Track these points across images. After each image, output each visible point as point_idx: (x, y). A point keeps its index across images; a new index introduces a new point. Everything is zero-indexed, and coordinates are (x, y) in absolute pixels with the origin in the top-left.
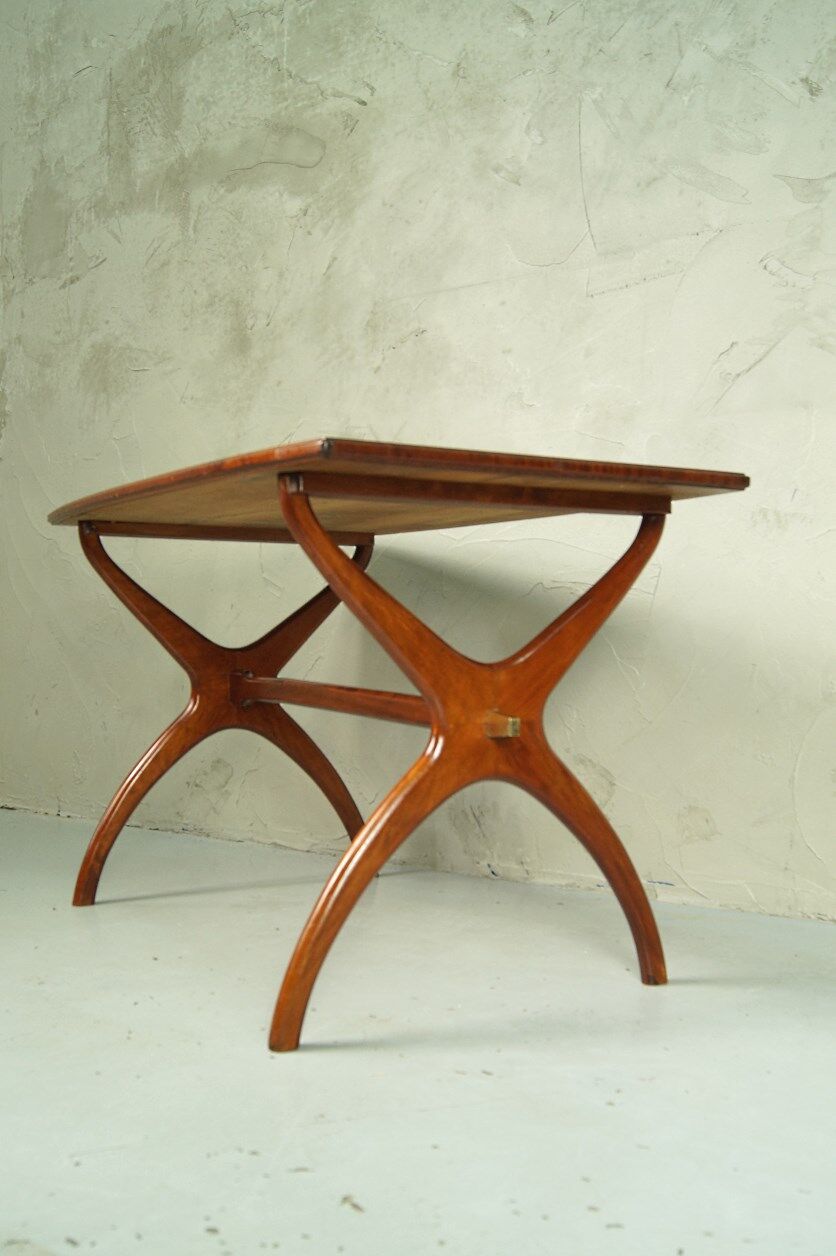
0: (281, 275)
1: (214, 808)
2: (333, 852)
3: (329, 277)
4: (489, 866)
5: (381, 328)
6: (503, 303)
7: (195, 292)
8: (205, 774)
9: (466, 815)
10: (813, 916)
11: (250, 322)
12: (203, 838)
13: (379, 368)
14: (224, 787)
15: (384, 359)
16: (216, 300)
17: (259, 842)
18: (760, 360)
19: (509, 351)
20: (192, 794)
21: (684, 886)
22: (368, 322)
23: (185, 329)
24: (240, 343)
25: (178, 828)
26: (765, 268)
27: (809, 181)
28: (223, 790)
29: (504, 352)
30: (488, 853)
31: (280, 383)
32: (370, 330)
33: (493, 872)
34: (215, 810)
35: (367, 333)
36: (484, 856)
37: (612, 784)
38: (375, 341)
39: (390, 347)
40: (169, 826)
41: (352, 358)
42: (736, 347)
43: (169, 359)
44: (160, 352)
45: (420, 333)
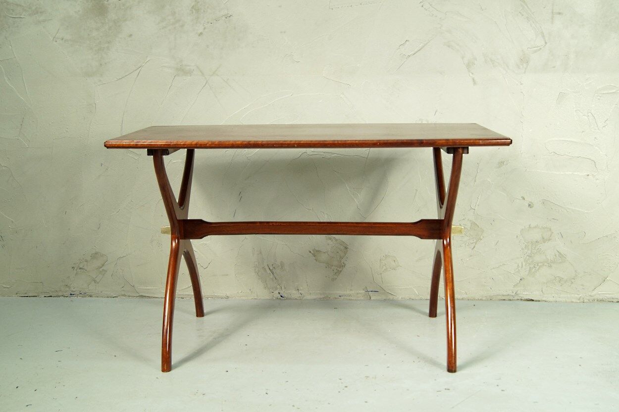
2: (183, 296)
4: (279, 293)
5: (202, 11)
8: (86, 261)
9: (265, 269)
12: (88, 298)
13: (201, 34)
14: (101, 267)
15: (205, 29)
17: (129, 296)
18: (420, 50)
19: (284, 32)
20: (77, 273)
21: (384, 292)
22: (193, 6)
24: (99, 8)
25: (68, 294)
26: (422, 6)
28: (101, 270)
29: (281, 32)
30: (278, 287)
31: (131, 35)
32: (194, 11)
33: (281, 296)
34: (95, 281)
35: (193, 13)
36: (276, 289)
37: (346, 248)
38: (198, 18)
39: (208, 22)
40: (60, 294)
41: (182, 26)
42: (407, 43)
43: (41, 12)
44: (34, 8)
45: (228, 16)
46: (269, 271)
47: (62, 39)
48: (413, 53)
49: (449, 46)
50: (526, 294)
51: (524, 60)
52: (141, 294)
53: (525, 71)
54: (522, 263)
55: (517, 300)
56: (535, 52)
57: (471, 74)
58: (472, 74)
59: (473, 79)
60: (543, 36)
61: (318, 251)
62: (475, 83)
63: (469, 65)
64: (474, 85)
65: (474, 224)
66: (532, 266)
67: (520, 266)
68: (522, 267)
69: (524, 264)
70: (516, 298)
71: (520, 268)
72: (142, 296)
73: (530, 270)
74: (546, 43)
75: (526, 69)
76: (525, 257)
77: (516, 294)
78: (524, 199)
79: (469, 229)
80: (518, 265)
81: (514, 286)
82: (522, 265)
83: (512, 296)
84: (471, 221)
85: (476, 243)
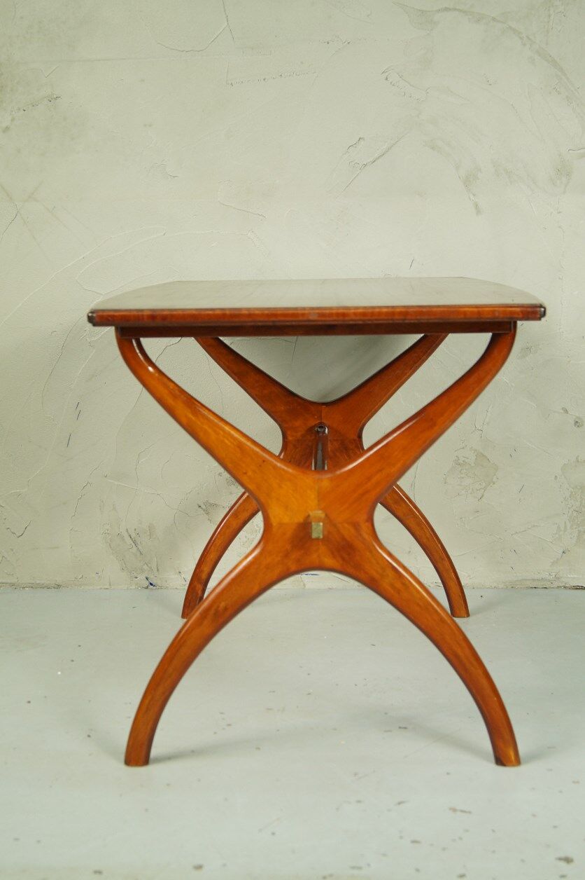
4: (147, 578)
5: (9, 89)
9: (122, 537)
13: (7, 129)
15: (13, 120)
18: (383, 155)
19: (150, 125)
26: (387, 79)
27: (423, 11)
29: (145, 125)
30: (145, 567)
33: (151, 584)
36: (142, 571)
39: (19, 109)
42: (362, 142)
45: (53, 99)
46: (129, 541)
48: (372, 159)
49: (433, 148)
50: (574, 578)
51: (563, 171)
53: (565, 190)
54: (565, 523)
55: (558, 587)
56: (582, 156)
57: (472, 197)
58: (474, 195)
59: (476, 206)
62: (478, 210)
63: (469, 181)
64: (478, 214)
65: (481, 456)
66: (582, 528)
67: (563, 529)
68: (565, 531)
69: (569, 525)
70: (556, 584)
71: (562, 533)
73: (579, 537)
75: (566, 186)
76: (571, 512)
77: (556, 578)
78: (566, 411)
79: (473, 465)
80: (559, 527)
81: (553, 563)
82: (566, 527)
83: (549, 581)
84: (476, 450)
85: (485, 489)
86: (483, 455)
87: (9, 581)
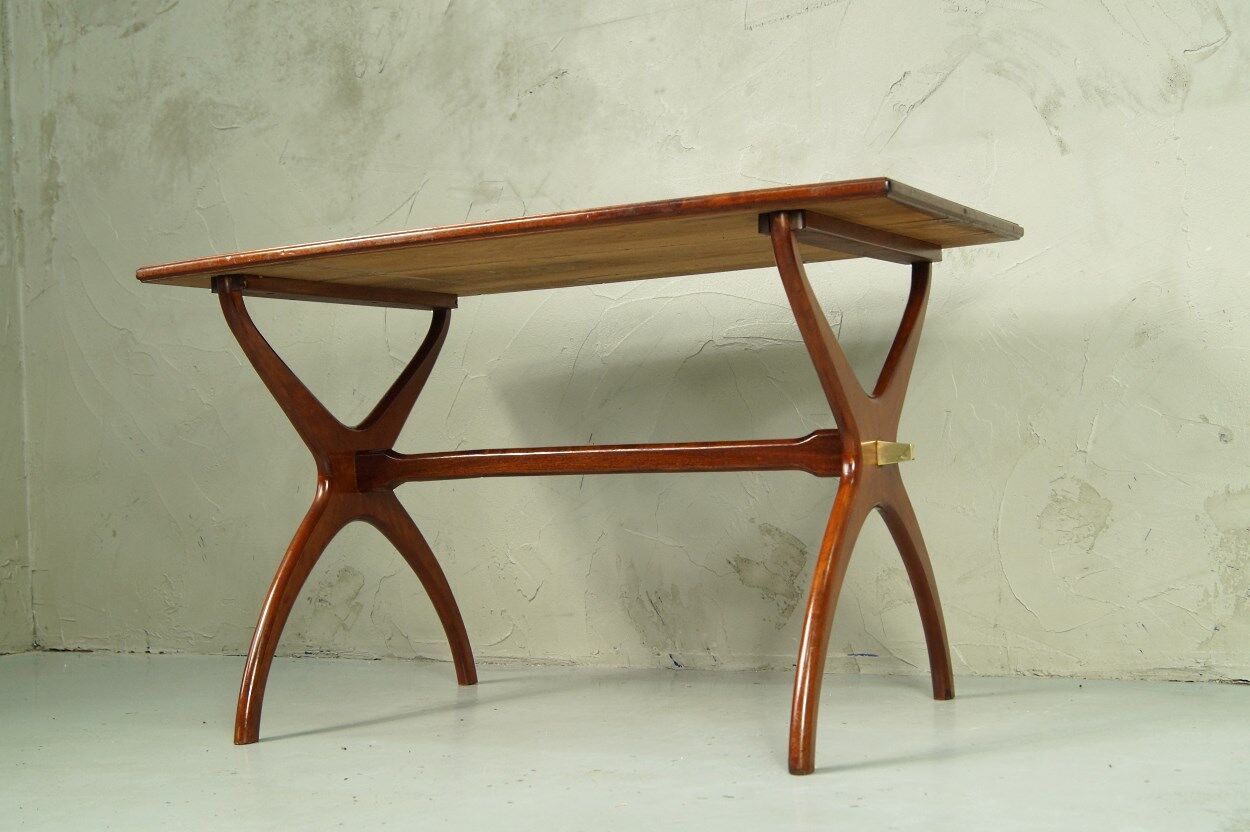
0: (394, 16)
1: (343, 625)
2: (490, 660)
3: (451, 17)
4: (671, 656)
5: (516, 71)
6: (652, 39)
7: (291, 37)
8: (331, 585)
9: (642, 602)
10: (1027, 673)
11: (359, 69)
12: (333, 660)
13: (513, 117)
14: (354, 598)
15: (520, 105)
16: (317, 45)
17: (400, 658)
18: (935, 90)
19: (663, 91)
20: (315, 610)
21: (887, 655)
22: (499, 65)
23: (281, 80)
24: (348, 92)
25: (301, 652)
28: (353, 603)
29: (656, 92)
30: (669, 642)
31: (398, 136)
32: (501, 74)
33: (676, 664)
34: (345, 627)
35: (499, 77)
36: (665, 646)
37: (803, 553)
38: (508, 86)
39: (526, 92)
40: (289, 652)
41: (482, 106)
42: (908, 77)
43: (263, 114)
44: (251, 107)
45: (560, 74)
46: (650, 607)
47: (293, 158)
48: (921, 98)
49: (999, 73)
50: (1234, 668)
51: (1178, 81)
52: (420, 654)
53: (1182, 109)
54: (1215, 586)
55: (1210, 681)
56: (1204, 57)
57: (1054, 131)
58: (1056, 128)
59: (1061, 142)
60: (1220, 17)
61: (746, 561)
62: (1064, 148)
63: (1047, 111)
64: (1063, 154)
65: (1086, 488)
66: (1242, 593)
67: (1212, 593)
68: (1216, 596)
69: (1221, 588)
70: (1206, 676)
71: (1211, 599)
72: (420, 658)
73: (1238, 606)
74: (1229, 33)
75: (1183, 103)
76: (1222, 569)
77: (1208, 667)
78: (1206, 420)
79: (1076, 501)
80: (1206, 592)
81: (1201, 645)
82: (1216, 591)
83: (1197, 671)
84: (1079, 481)
85: (1095, 536)
86: (1091, 488)
87: (519, 656)
